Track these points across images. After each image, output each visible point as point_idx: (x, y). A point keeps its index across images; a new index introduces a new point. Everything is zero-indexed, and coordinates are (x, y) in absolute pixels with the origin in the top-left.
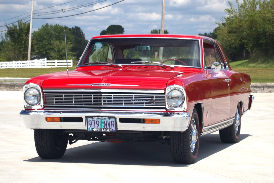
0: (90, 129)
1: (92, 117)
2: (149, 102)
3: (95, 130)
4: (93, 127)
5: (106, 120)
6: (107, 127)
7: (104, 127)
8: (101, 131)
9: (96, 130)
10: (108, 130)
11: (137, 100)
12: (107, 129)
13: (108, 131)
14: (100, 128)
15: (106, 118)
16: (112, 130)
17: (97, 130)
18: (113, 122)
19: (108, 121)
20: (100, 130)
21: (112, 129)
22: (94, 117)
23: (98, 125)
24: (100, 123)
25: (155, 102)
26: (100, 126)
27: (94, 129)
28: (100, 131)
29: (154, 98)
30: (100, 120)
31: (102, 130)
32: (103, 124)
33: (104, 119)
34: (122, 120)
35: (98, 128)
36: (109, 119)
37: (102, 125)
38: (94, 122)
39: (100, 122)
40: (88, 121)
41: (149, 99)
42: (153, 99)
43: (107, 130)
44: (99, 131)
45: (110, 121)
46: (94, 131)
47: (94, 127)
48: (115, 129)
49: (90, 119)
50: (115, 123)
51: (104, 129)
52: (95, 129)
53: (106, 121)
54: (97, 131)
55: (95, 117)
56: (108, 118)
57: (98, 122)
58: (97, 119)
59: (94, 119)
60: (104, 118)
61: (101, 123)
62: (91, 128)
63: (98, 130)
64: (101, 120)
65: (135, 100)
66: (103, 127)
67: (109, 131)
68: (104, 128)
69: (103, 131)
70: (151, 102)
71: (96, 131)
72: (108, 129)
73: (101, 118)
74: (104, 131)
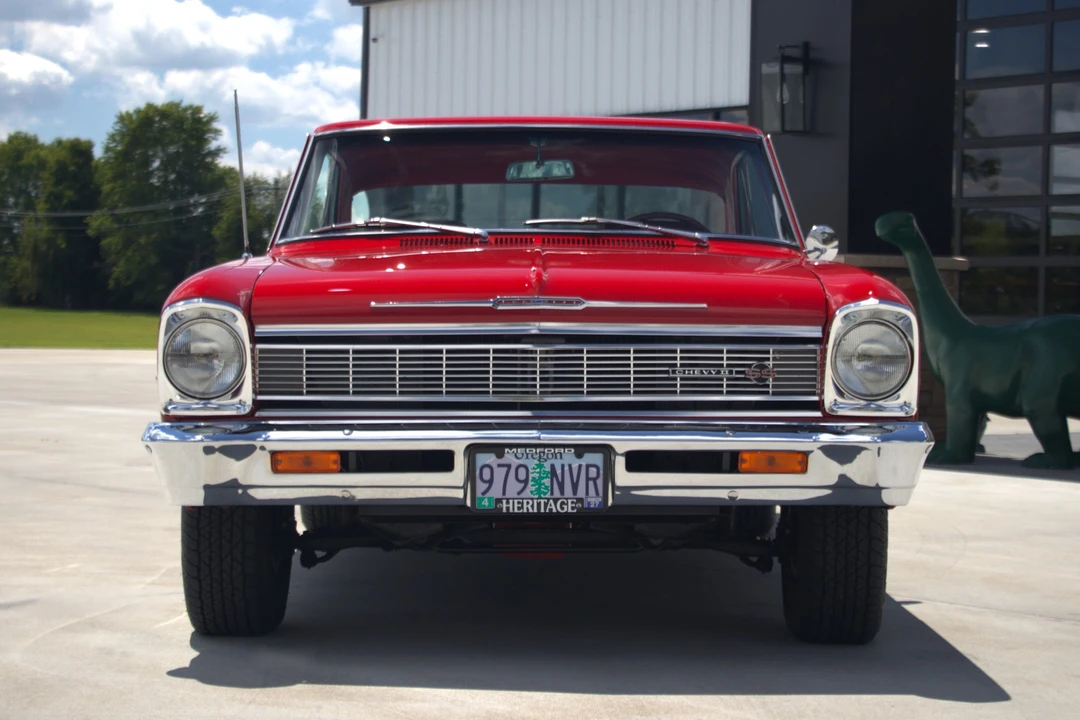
0: (486, 503)
1: (498, 449)
2: (749, 380)
3: (508, 508)
4: (500, 496)
5: (562, 462)
6: (562, 492)
7: (552, 494)
8: (535, 511)
9: (511, 505)
10: (570, 505)
11: (697, 370)
12: (563, 503)
13: (570, 510)
14: (532, 499)
15: (562, 450)
16: (586, 505)
17: (516, 505)
18: (593, 472)
19: (570, 466)
20: (532, 506)
21: (589, 500)
22: (506, 450)
23: (522, 485)
24: (531, 476)
25: (775, 380)
26: (534, 488)
27: (504, 501)
28: (531, 511)
29: (768, 359)
30: (532, 463)
31: (539, 505)
32: (543, 481)
33: (555, 456)
34: (639, 461)
35: (523, 495)
36: (579, 455)
37: (540, 485)
38: (506, 469)
39: (531, 471)
40: (479, 464)
41: (750, 366)
42: (766, 363)
43: (565, 507)
44: (525, 511)
45: (580, 466)
46: (504, 510)
47: (504, 493)
48: (600, 500)
49: (489, 458)
50: (601, 472)
51: (548, 499)
52: (508, 503)
53: (563, 466)
54: (516, 510)
55: (515, 450)
56: (573, 450)
57: (522, 474)
58: (519, 456)
59: (506, 455)
60: (557, 450)
61: (539, 473)
62: (489, 498)
63: (522, 507)
64: (536, 462)
65: (684, 371)
66: (545, 494)
67: (573, 508)
68: (548, 496)
69: (542, 510)
70: (756, 379)
71: (511, 510)
72: (570, 501)
73: (538, 450)
74: (551, 510)
